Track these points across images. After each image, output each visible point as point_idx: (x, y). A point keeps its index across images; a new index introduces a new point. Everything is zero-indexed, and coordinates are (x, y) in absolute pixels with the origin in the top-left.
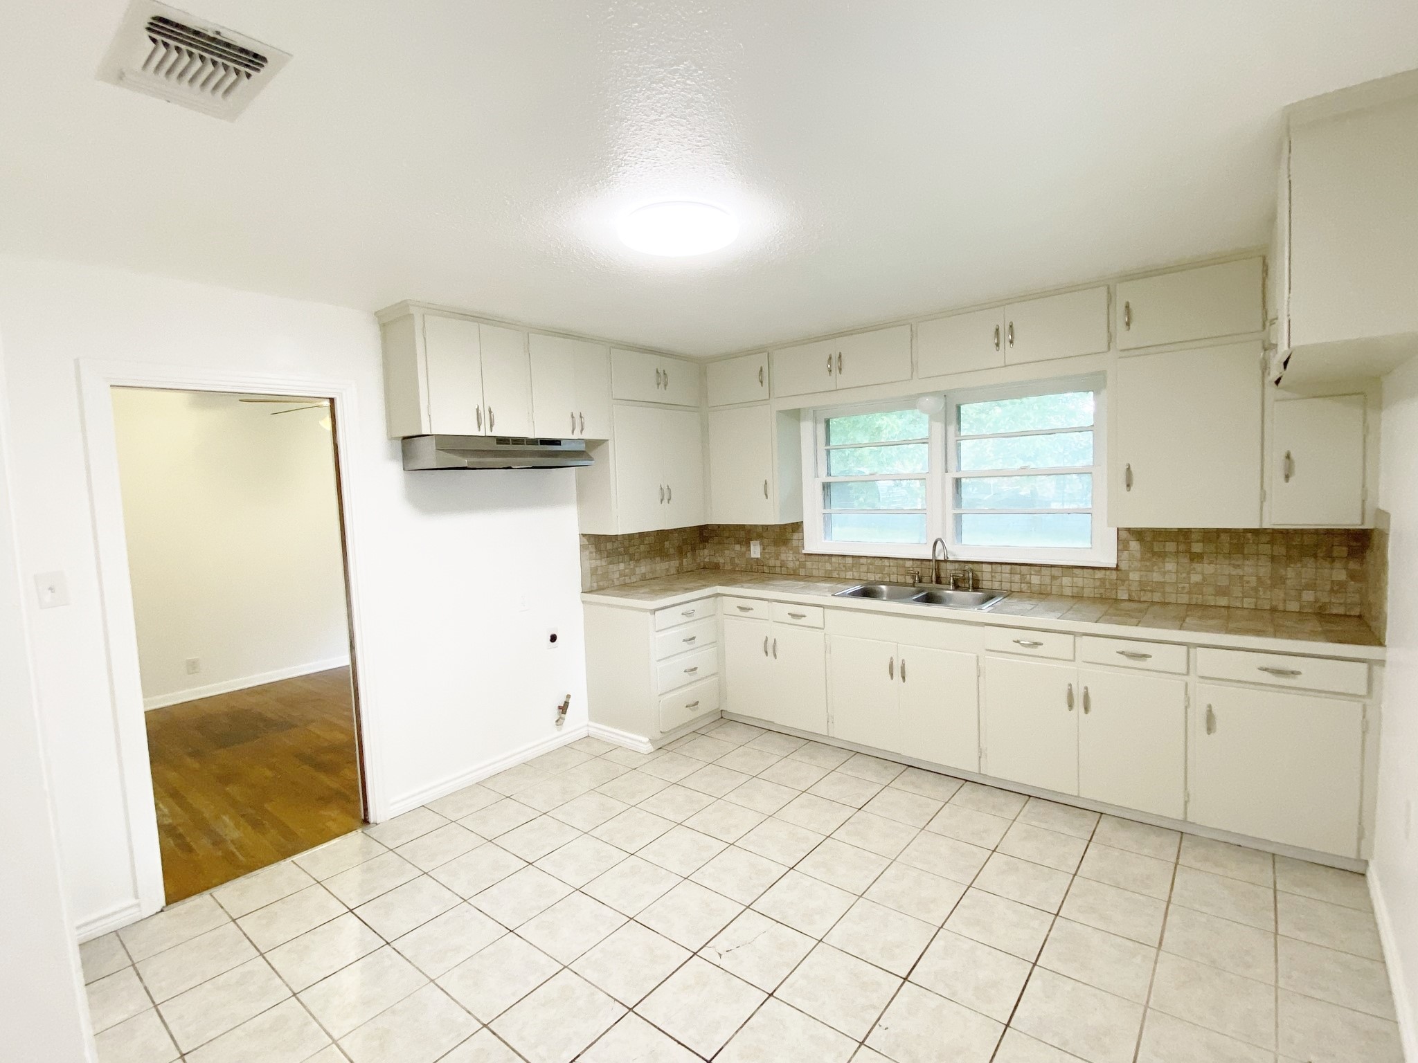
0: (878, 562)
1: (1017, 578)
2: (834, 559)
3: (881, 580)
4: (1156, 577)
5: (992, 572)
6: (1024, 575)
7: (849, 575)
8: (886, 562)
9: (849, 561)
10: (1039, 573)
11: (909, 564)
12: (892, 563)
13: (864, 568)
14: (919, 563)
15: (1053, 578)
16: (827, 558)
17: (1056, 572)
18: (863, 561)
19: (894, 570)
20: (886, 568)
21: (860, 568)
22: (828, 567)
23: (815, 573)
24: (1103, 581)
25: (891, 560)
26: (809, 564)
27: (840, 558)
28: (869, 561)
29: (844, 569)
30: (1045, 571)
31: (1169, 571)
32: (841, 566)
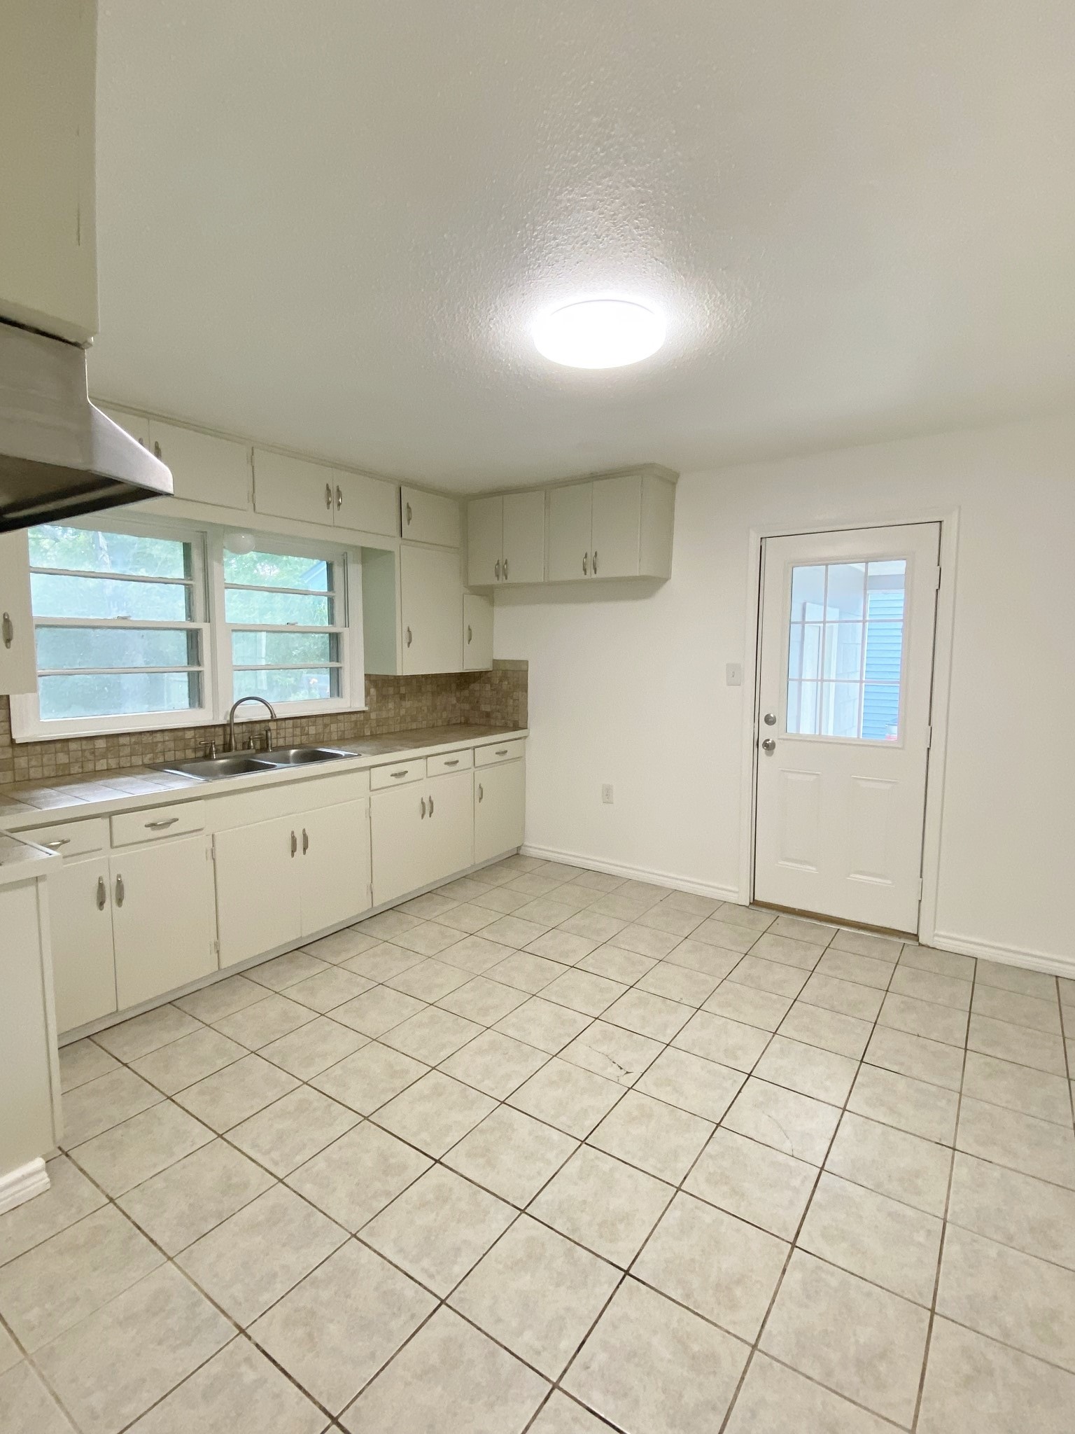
0: (145, 739)
1: (298, 731)
2: (73, 746)
3: (151, 762)
4: (384, 714)
5: (277, 729)
6: (303, 727)
7: (102, 764)
8: (159, 737)
9: (101, 744)
10: (314, 724)
11: (189, 734)
12: (167, 736)
13: (127, 750)
14: (202, 731)
15: (325, 726)
16: (59, 745)
17: (327, 720)
18: (122, 740)
19: (171, 745)
20: (160, 745)
21: (119, 751)
22: (63, 758)
23: (34, 773)
24: (356, 722)
25: (166, 733)
26: (22, 762)
27: (84, 742)
28: (133, 740)
29: (91, 757)
30: (319, 721)
31: (391, 709)
32: (87, 754)
